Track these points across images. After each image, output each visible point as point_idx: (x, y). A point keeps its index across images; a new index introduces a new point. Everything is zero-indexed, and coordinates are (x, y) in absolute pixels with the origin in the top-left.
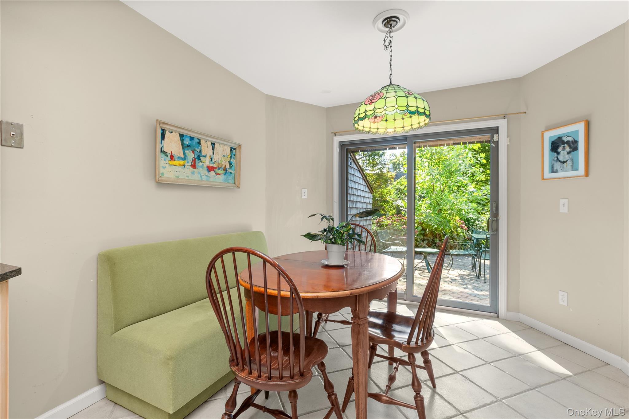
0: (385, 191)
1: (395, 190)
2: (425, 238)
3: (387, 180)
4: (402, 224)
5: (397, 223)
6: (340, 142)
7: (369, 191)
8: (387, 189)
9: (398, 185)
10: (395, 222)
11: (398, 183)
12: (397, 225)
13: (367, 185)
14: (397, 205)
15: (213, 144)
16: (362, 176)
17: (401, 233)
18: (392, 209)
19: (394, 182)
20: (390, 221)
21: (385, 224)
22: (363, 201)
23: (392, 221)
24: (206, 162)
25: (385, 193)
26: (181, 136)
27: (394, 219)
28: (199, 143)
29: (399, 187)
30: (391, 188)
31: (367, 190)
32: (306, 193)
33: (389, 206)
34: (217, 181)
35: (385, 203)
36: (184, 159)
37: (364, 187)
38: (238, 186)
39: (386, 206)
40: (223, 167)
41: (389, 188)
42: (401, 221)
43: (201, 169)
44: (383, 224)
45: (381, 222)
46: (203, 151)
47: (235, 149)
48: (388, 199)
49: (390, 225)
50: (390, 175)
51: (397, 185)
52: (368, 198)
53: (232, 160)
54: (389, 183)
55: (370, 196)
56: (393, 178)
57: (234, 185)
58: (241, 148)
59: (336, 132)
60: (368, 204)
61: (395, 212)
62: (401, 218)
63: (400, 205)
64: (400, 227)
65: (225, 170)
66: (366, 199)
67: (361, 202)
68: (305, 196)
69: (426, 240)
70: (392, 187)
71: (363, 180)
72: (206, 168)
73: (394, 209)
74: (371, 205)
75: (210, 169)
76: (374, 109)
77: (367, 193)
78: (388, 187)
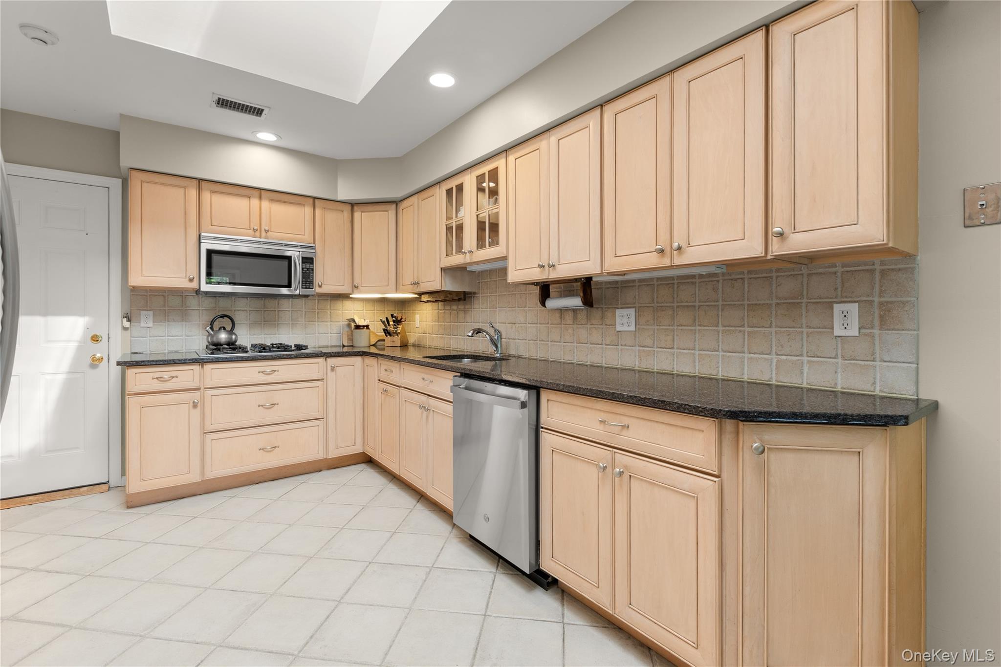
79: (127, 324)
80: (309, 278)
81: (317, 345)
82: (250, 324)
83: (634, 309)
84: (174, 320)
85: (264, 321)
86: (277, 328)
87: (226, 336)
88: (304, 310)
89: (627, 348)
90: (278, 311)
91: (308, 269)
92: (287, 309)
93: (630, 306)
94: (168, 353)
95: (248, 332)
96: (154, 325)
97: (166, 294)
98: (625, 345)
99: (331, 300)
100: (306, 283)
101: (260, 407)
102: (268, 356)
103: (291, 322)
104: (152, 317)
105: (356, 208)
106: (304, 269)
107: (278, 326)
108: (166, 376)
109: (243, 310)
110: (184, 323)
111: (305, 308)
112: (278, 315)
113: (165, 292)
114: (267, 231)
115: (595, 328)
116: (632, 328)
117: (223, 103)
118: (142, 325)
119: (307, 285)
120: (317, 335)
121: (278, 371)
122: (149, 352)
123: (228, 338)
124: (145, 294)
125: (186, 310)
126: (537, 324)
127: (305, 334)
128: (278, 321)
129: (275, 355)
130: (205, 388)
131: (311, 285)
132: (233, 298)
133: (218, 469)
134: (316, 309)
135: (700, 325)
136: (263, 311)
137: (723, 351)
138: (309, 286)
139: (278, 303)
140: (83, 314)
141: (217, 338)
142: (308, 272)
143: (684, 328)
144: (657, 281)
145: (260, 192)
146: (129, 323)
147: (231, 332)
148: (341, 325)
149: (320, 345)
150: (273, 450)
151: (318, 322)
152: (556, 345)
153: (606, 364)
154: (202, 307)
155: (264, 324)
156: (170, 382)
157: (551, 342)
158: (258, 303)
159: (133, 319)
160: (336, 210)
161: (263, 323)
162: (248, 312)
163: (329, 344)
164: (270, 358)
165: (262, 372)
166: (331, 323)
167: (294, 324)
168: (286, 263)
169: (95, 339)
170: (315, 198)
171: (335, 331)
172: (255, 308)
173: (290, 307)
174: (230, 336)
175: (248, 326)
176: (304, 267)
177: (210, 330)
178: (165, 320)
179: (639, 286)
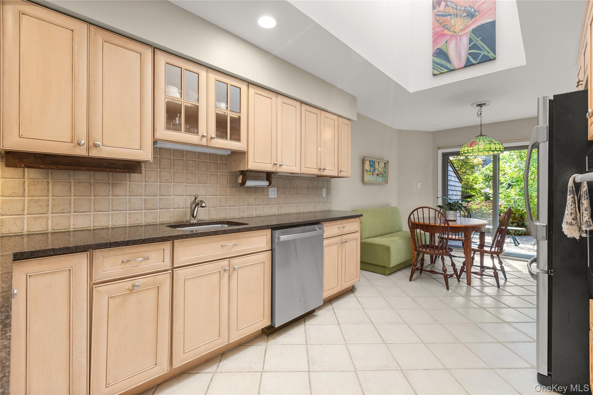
0: (471, 178)
1: (483, 177)
2: (515, 221)
3: (474, 167)
4: (491, 208)
5: (485, 208)
6: (442, 153)
7: (459, 181)
8: (473, 175)
9: (487, 171)
10: (484, 207)
11: (487, 170)
12: (485, 209)
13: (457, 177)
14: (486, 192)
15: (379, 163)
16: (453, 170)
17: (489, 216)
18: (480, 196)
19: (482, 168)
20: (479, 206)
21: (474, 208)
22: (454, 189)
23: (480, 206)
24: (376, 172)
25: (471, 180)
26: (370, 161)
27: (483, 204)
28: (375, 163)
29: (488, 173)
30: (479, 175)
31: (457, 180)
32: (420, 185)
33: (476, 192)
34: (379, 180)
35: (471, 190)
36: (370, 171)
37: (455, 178)
38: (386, 182)
39: (472, 193)
40: (382, 173)
41: (477, 174)
42: (489, 206)
43: (375, 175)
44: (471, 208)
45: (469, 206)
46: (376, 167)
47: (386, 163)
48: (475, 186)
49: (479, 209)
50: (477, 161)
51: (485, 172)
52: (458, 186)
53: (385, 169)
54: (476, 169)
55: (460, 185)
56: (480, 164)
57: (385, 182)
58: (388, 163)
59: (440, 147)
60: (458, 192)
61: (483, 199)
62: (490, 204)
63: (488, 192)
64: (489, 211)
65: (382, 175)
66: (456, 187)
67: (452, 190)
68: (419, 187)
69: (515, 223)
70: (479, 173)
71: (454, 173)
72: (376, 175)
73: (483, 196)
74: (461, 192)
75: (378, 175)
76: (473, 150)
77: (457, 183)
78: (475, 174)
83: (276, 188)
89: (273, 205)
93: (274, 186)
98: (272, 204)
115: (259, 197)
116: (276, 196)
126: (217, 196)
135: (297, 195)
137: (303, 203)
143: (292, 196)
144: (284, 177)
152: (234, 208)
153: (263, 214)
157: (229, 206)
179: (278, 178)
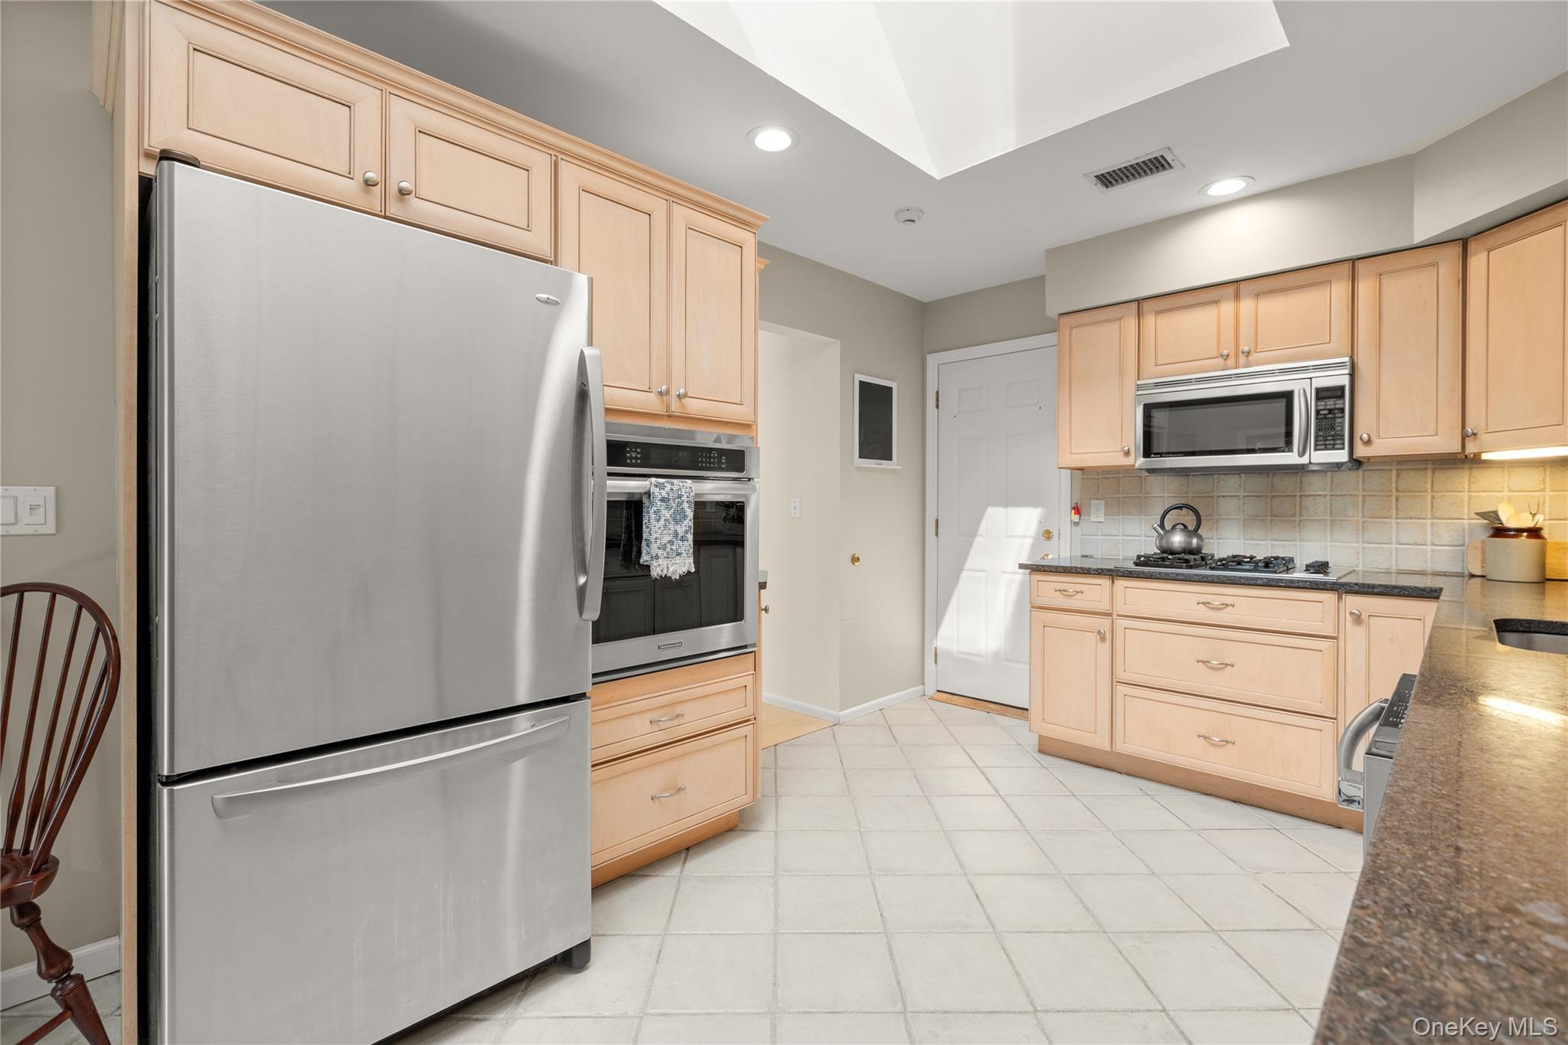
79: (1076, 518)
80: (1333, 428)
81: (1394, 568)
82: (1244, 520)
84: (1130, 513)
85: (1271, 516)
86: (1297, 529)
87: (1182, 540)
88: (1361, 493)
90: (1301, 496)
91: (1330, 411)
92: (1320, 493)
94: (1123, 559)
95: (1242, 534)
96: (1105, 519)
97: (1122, 475)
99: (1434, 470)
100: (1327, 440)
101: (1200, 663)
102: (1211, 576)
103: (1329, 518)
104: (1103, 508)
105: (1472, 246)
106: (1322, 412)
107: (1299, 524)
108: (1071, 589)
109: (1231, 496)
110: (1143, 517)
111: (1364, 490)
112: (1300, 503)
113: (1120, 473)
114: (1248, 353)
117: (1107, 180)
118: (1093, 518)
119: (1332, 442)
120: (1394, 546)
121: (1233, 606)
122: (1100, 556)
123: (1186, 543)
124: (1097, 477)
125: (1145, 498)
127: (1364, 542)
128: (1301, 515)
129: (1225, 576)
130: (1118, 615)
131: (1339, 442)
132: (1216, 476)
133: (1136, 744)
134: (1394, 490)
136: (1269, 499)
138: (1334, 445)
139: (1302, 482)
140: (1036, 506)
141: (1166, 542)
142: (1330, 416)
145: (1236, 286)
146: (1078, 516)
147: (1195, 532)
148: (1467, 527)
149: (1401, 568)
150: (1222, 746)
151: (1397, 518)
154: (1168, 493)
155: (1272, 521)
156: (1074, 598)
158: (1260, 482)
159: (1083, 511)
160: (1412, 268)
161: (1269, 518)
162: (1242, 499)
163: (1429, 567)
164: (1216, 580)
165: (1204, 603)
166: (1435, 521)
167: (1335, 520)
168: (1281, 404)
169: (1048, 535)
170: (1353, 261)
171: (1446, 538)
172: (1254, 492)
173: (1328, 487)
174: (1188, 540)
175: (1242, 523)
176: (1320, 408)
177: (1159, 529)
178: (1119, 513)
